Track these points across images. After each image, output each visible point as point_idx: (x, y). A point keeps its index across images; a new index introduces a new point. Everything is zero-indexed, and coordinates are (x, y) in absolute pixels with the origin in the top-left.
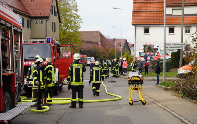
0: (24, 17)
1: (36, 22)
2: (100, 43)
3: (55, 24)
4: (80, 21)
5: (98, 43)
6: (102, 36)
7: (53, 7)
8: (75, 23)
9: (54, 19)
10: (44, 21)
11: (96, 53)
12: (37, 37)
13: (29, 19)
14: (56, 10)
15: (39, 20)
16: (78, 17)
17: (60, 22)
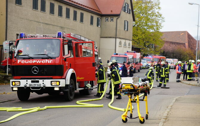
0: (93, 15)
1: (107, 20)
2: (187, 44)
3: (127, 22)
4: (162, 19)
5: (184, 44)
6: (189, 37)
7: (125, 4)
8: (157, 22)
9: (126, 17)
10: (115, 19)
11: (181, 54)
12: (106, 36)
13: (99, 17)
14: (130, 7)
15: (109, 18)
16: (161, 15)
17: (134, 20)
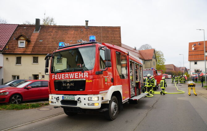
0: (143, 60)
2: (173, 69)
3: (154, 62)
6: (174, 66)
7: (153, 56)
8: (163, 61)
9: (154, 60)
10: (150, 61)
11: (172, 73)
12: (148, 68)
14: (155, 57)
15: (148, 61)
16: (164, 59)
17: (156, 61)
